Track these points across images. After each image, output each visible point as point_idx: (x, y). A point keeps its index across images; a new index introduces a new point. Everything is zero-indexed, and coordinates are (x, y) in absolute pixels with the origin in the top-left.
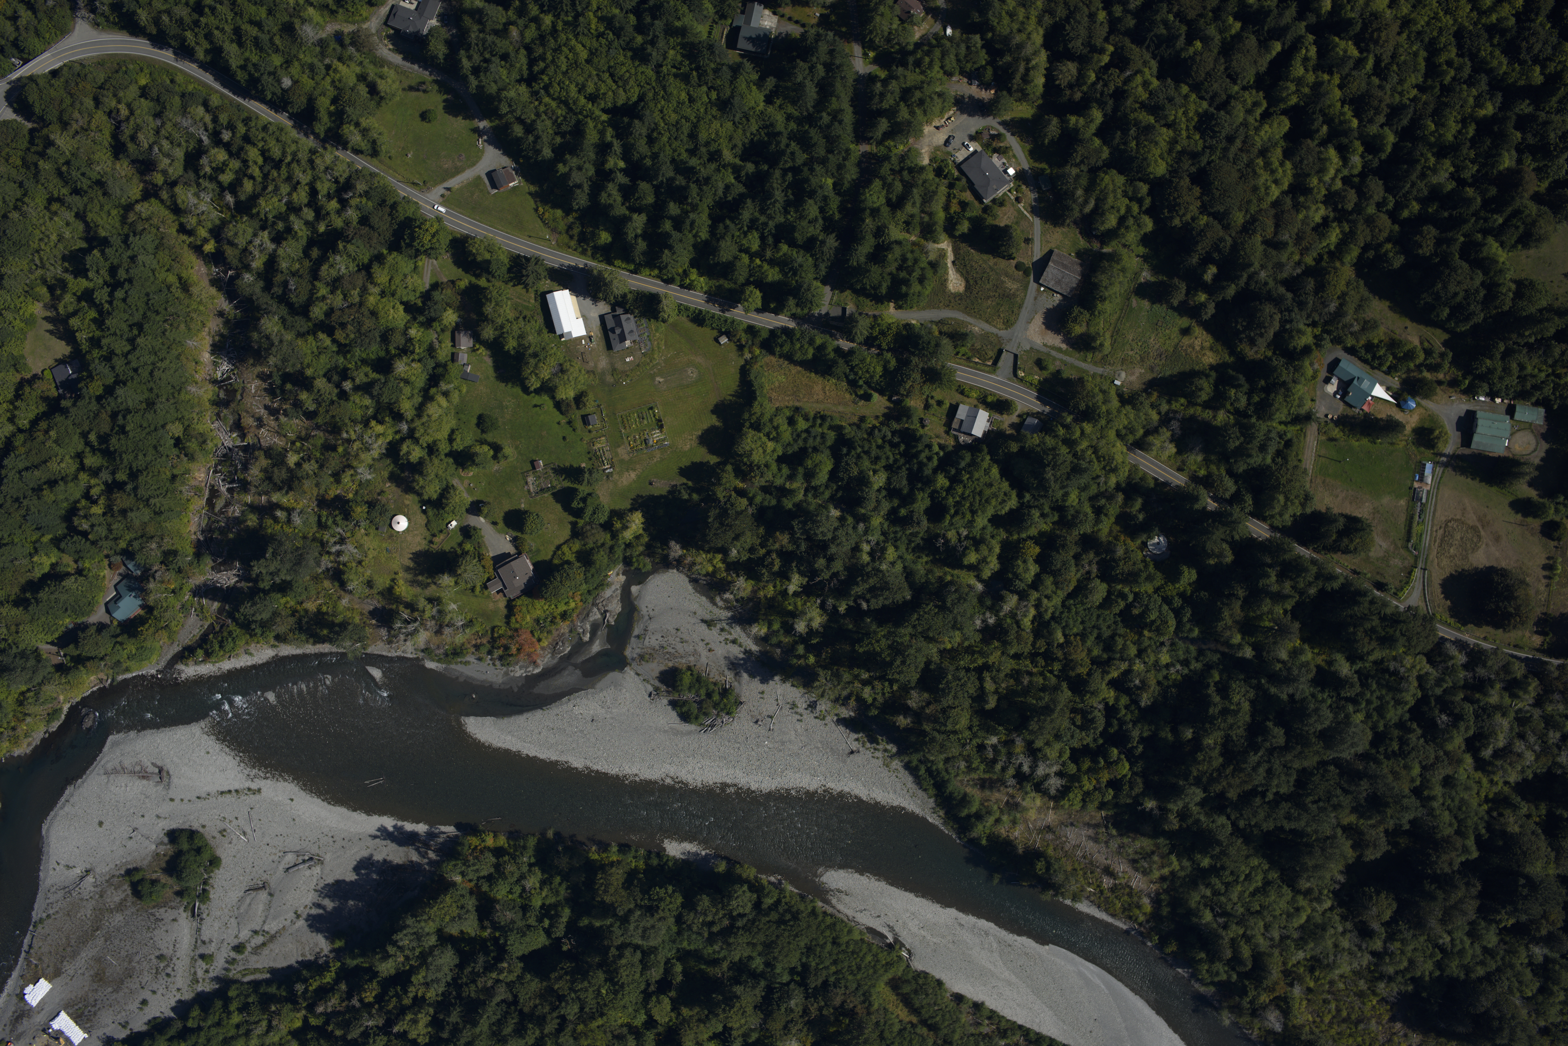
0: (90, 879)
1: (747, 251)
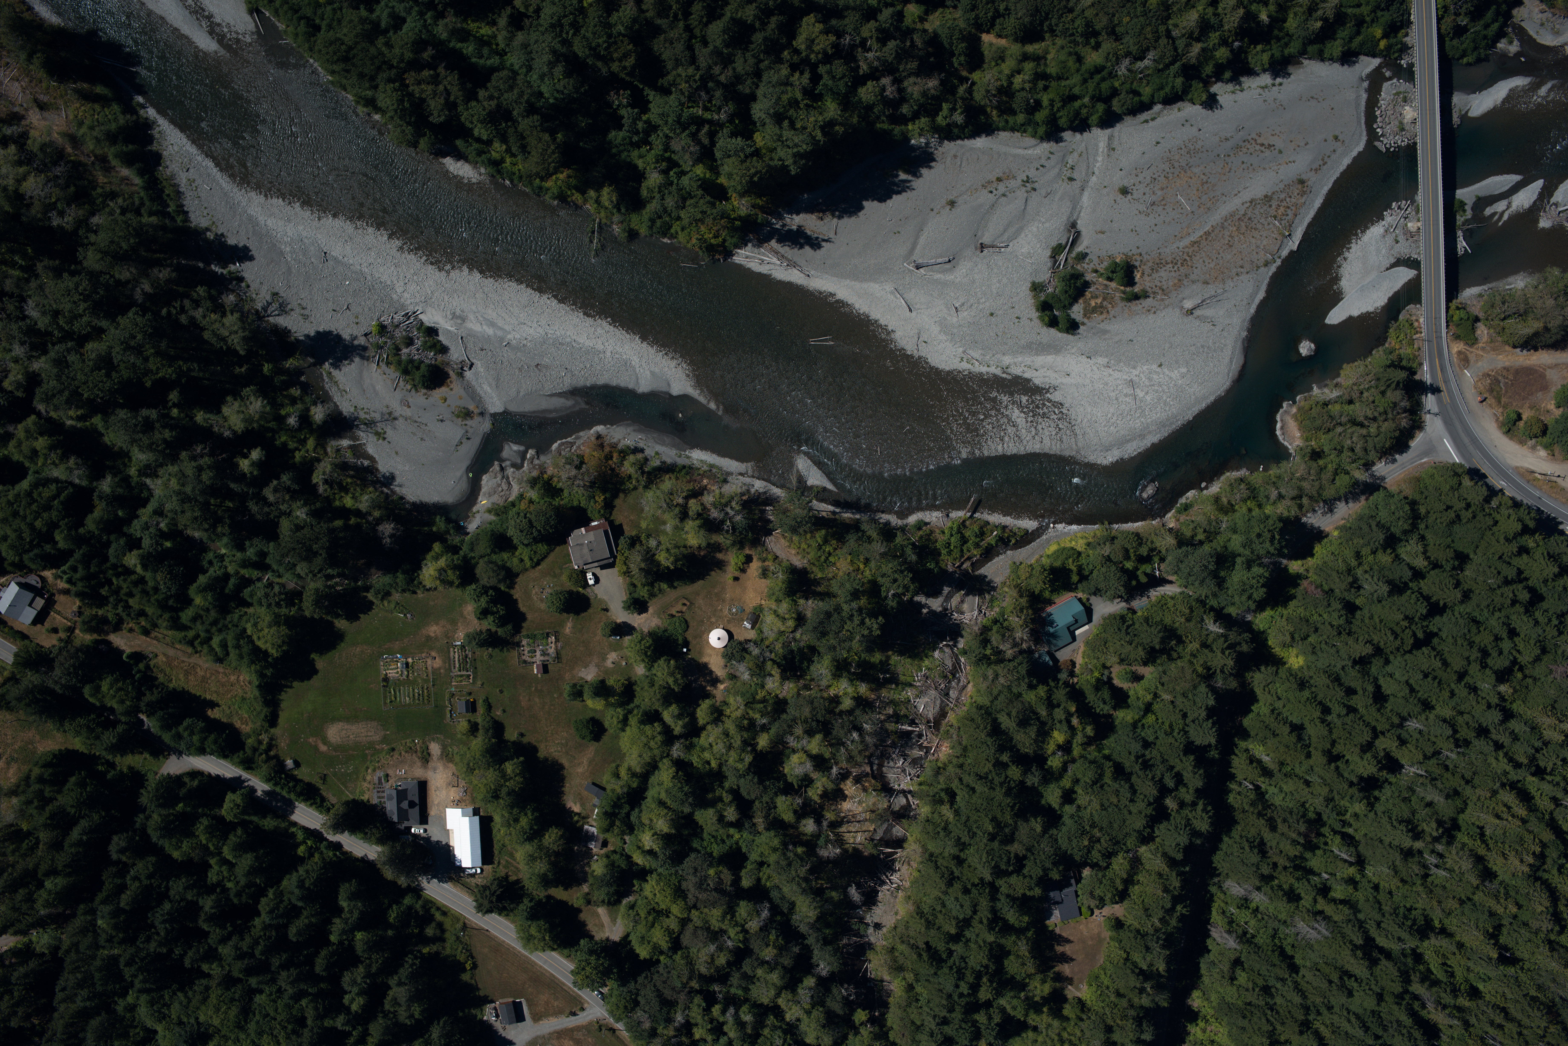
0: (1188, 305)
1: (225, 862)
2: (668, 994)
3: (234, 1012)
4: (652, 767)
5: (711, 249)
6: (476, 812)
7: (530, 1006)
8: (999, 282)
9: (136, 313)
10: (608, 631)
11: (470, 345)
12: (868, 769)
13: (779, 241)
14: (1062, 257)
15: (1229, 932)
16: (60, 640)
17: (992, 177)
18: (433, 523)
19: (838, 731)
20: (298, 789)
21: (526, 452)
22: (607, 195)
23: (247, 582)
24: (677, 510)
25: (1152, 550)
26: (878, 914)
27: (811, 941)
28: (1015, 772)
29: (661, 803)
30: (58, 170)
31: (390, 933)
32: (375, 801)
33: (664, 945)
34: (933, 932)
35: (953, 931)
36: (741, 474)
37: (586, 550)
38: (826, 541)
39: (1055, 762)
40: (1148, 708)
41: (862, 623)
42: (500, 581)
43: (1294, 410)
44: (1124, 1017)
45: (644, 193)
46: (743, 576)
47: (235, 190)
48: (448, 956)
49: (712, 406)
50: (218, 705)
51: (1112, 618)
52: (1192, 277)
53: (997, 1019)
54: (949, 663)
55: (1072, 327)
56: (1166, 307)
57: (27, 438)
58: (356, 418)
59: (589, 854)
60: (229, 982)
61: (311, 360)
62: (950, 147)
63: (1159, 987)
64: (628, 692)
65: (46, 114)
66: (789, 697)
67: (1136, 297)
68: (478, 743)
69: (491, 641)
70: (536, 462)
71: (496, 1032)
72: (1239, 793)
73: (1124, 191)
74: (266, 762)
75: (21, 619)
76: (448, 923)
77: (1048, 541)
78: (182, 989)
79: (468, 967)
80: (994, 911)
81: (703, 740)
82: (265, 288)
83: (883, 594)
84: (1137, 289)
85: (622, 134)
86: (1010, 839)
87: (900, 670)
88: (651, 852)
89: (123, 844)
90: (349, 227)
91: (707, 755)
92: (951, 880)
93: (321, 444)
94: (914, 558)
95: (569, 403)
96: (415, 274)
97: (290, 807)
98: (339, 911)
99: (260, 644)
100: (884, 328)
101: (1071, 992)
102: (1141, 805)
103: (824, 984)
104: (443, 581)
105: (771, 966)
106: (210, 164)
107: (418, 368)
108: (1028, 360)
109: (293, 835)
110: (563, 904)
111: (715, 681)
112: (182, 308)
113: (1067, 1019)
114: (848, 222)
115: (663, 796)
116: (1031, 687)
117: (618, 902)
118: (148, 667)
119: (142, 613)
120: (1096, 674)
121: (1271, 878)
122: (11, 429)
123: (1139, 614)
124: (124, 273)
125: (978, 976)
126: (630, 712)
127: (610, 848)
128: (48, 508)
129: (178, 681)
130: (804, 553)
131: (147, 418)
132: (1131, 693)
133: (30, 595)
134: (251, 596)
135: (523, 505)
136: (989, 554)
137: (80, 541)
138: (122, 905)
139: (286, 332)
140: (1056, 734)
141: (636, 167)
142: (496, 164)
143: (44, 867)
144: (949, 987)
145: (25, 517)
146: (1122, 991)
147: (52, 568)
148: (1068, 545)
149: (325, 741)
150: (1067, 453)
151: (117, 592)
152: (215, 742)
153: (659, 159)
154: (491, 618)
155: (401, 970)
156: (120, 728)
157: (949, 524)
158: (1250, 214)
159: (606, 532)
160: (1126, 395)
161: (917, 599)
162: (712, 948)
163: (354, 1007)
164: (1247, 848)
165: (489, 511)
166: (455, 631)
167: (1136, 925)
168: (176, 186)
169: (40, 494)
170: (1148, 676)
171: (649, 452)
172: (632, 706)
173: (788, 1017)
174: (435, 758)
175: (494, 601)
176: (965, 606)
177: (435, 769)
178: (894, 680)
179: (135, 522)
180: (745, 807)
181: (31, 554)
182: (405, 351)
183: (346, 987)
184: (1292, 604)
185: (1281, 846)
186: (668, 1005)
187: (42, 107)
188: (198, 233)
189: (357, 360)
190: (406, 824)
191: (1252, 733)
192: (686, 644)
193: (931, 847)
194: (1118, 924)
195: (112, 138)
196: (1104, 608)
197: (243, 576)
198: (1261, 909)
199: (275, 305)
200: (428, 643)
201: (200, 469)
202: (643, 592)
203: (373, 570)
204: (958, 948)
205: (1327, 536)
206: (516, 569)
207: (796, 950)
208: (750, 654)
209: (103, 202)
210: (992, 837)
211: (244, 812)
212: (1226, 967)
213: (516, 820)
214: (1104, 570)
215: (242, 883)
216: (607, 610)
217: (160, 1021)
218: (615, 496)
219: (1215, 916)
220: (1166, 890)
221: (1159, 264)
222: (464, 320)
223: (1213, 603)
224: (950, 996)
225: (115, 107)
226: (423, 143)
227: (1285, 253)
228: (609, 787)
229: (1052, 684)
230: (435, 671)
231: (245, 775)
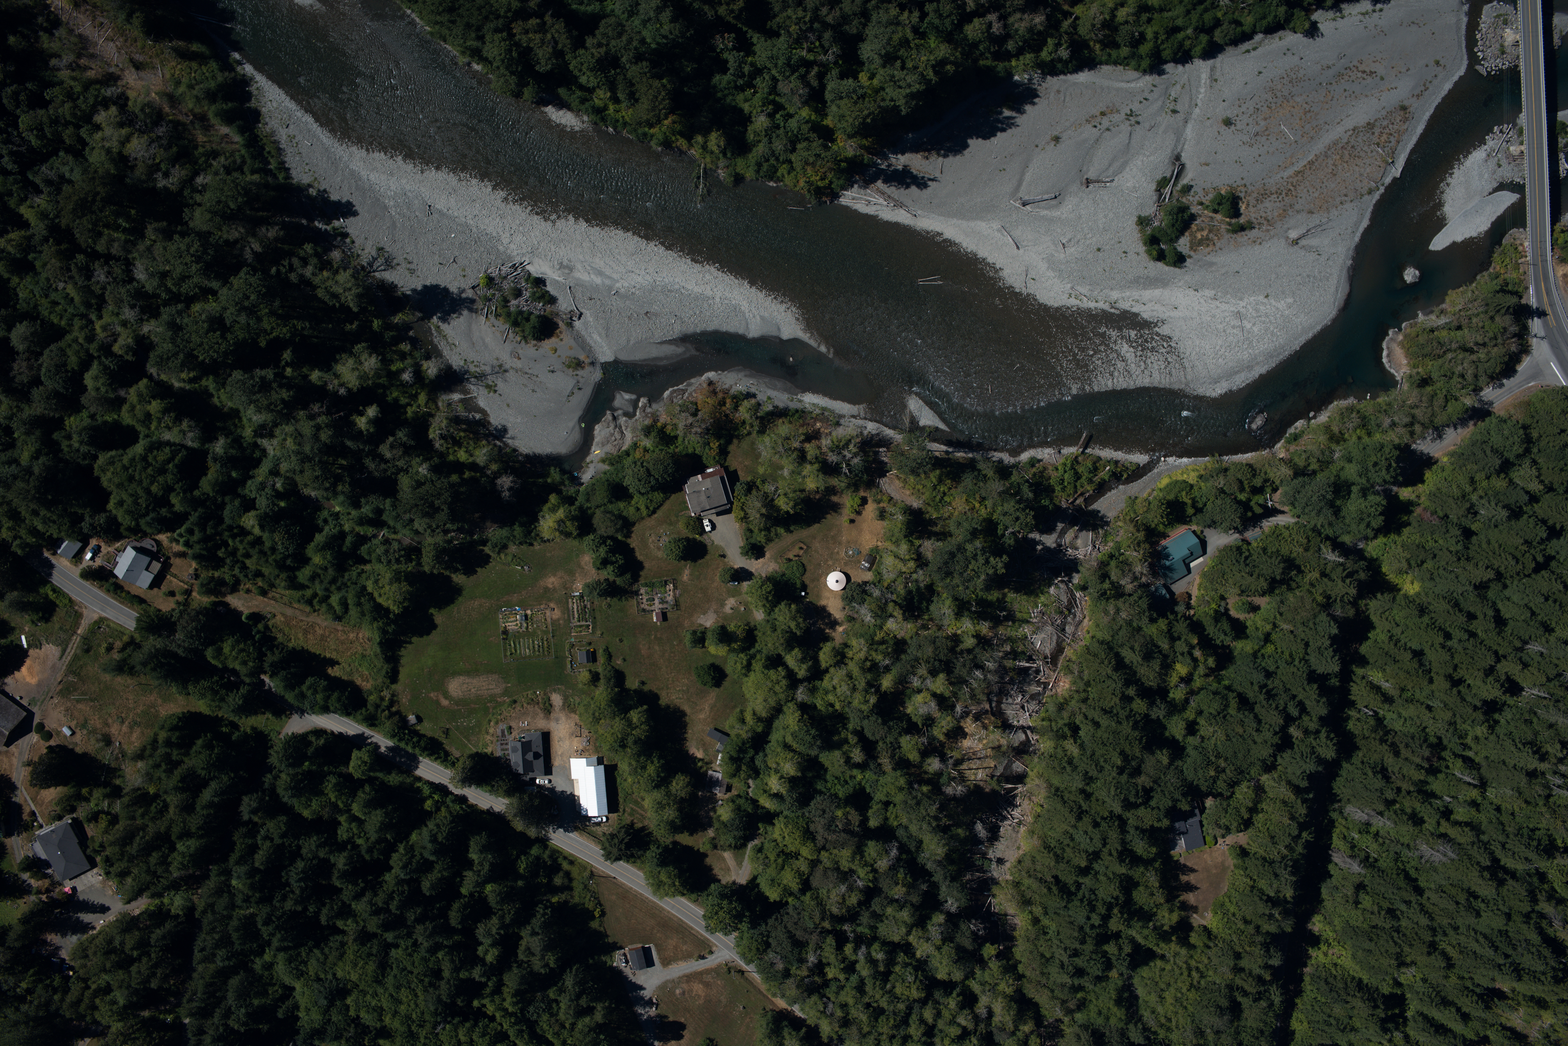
0: (1293, 234)
2: (799, 934)
3: (371, 967)
4: (778, 710)
5: (819, 192)
6: (600, 762)
7: (659, 951)
8: (1105, 216)
9: (248, 273)
10: (727, 577)
11: (579, 295)
12: (987, 707)
13: (885, 182)
14: (1167, 190)
15: (1351, 857)
16: (178, 603)
17: (1096, 111)
18: (548, 475)
19: (960, 670)
20: (422, 743)
21: (638, 400)
22: (715, 140)
23: (362, 540)
24: (795, 455)
25: (1266, 481)
26: (1000, 849)
27: (938, 877)
28: (1139, 706)
29: (787, 747)
30: (161, 131)
31: (520, 883)
32: (498, 753)
33: (795, 886)
34: (1062, 866)
35: (1083, 864)
36: (854, 417)
37: (703, 498)
38: (940, 481)
39: (1177, 694)
40: (1267, 638)
41: (987, 562)
42: (617, 531)
43: (1401, 337)
44: (1252, 943)
45: (750, 136)
46: (858, 519)
47: (336, 145)
48: (576, 905)
49: (823, 349)
50: (338, 663)
51: (1227, 549)
52: (1297, 207)
53: (1127, 949)
54: (1064, 599)
55: (1179, 260)
56: (1271, 237)
57: (140, 402)
58: (467, 372)
59: (713, 800)
60: (364, 937)
61: (419, 315)
62: (1053, 83)
63: (1286, 913)
64: (750, 637)
65: (142, 74)
66: (907, 637)
67: (1242, 228)
68: (601, 693)
69: (611, 590)
70: (648, 410)
71: (626, 978)
72: (1358, 720)
73: (1228, 122)
74: (389, 718)
75: (138, 584)
76: (575, 871)
77: (1160, 475)
78: (317, 946)
79: (597, 914)
80: (1123, 842)
81: (826, 683)
82: (369, 244)
83: (1000, 532)
84: (1242, 220)
85: (727, 77)
86: (1137, 772)
87: (1016, 607)
88: (777, 796)
89: (254, 805)
90: (452, 179)
91: (831, 698)
92: (1080, 814)
93: (432, 399)
94: (1031, 495)
95: (680, 350)
96: (521, 225)
97: (414, 762)
98: (470, 864)
99: (380, 600)
100: (992, 266)
101: (1196, 920)
102: (1267, 735)
103: (953, 920)
104: (561, 532)
105: (900, 904)
106: (309, 119)
107: (528, 320)
108: (1136, 294)
109: (419, 790)
110: (689, 849)
111: (834, 624)
112: (291, 266)
113: (1194, 947)
114: (953, 161)
115: (789, 739)
116: (1153, 620)
117: (744, 845)
118: (267, 627)
119: (259, 574)
120: (1214, 606)
121: (1394, 802)
122: (122, 393)
123: (1254, 544)
124: (234, 233)
125: (1110, 907)
126: (753, 657)
127: (734, 792)
128: (162, 471)
129: (297, 640)
130: (918, 493)
131: (262, 378)
132: (1248, 624)
133: (148, 559)
134: (369, 553)
135: (638, 454)
136: (1102, 489)
137: (196, 503)
138: (257, 865)
139: (393, 287)
140: (1178, 666)
141: (741, 110)
142: (599, 112)
143: (176, 830)
144: (1081, 920)
145: (140, 482)
146: (1248, 918)
147: (167, 531)
148: (1180, 478)
149: (447, 696)
150: (1176, 387)
151: (234, 553)
152: (339, 700)
153: (766, 102)
154: (610, 568)
155: (534, 921)
156: (243, 690)
157: (1062, 460)
158: (1353, 142)
159: (722, 479)
160: (1233, 327)
161: (1032, 536)
162: (843, 888)
163: (489, 958)
164: (1370, 773)
165: (603, 461)
166: (573, 582)
167: (1261, 852)
168: (276, 142)
169: (155, 458)
170: (1263, 606)
171: (761, 397)
172: (752, 651)
173: (918, 954)
174: (557, 709)
175: (612, 551)
176: (1079, 542)
177: (557, 720)
178: (1011, 617)
179: (249, 482)
180: (869, 747)
181: (148, 518)
182: (514, 302)
183: (481, 939)
184: (1406, 531)
185: (1405, 771)
186: (799, 945)
187: (138, 66)
188: (300, 190)
189: (465, 312)
190: (531, 775)
191: (1371, 661)
192: (804, 587)
193: (1056, 781)
194: (1243, 853)
195: (211, 96)
196: (1218, 540)
197: (358, 534)
198: (1382, 833)
199: (381, 261)
200: (547, 595)
201: (318, 428)
202: (760, 538)
203: (488, 524)
204: (1087, 881)
205: (1436, 462)
206: (632, 518)
207: (924, 887)
208: (871, 595)
209: (206, 162)
210: (1121, 771)
211: (371, 769)
212: (1350, 892)
213: (644, 768)
214: (1219, 502)
215: (373, 839)
216: (724, 556)
217: (298, 978)
218: (729, 442)
219: (1337, 841)
220: (1292, 818)
221: (1264, 195)
222: (571, 269)
223: (1330, 532)
224: (1081, 928)
225: (213, 65)
226: (528, 93)
227: (1388, 180)
228: (733, 733)
229: (1171, 617)
230: (554, 622)
231: (368, 732)
